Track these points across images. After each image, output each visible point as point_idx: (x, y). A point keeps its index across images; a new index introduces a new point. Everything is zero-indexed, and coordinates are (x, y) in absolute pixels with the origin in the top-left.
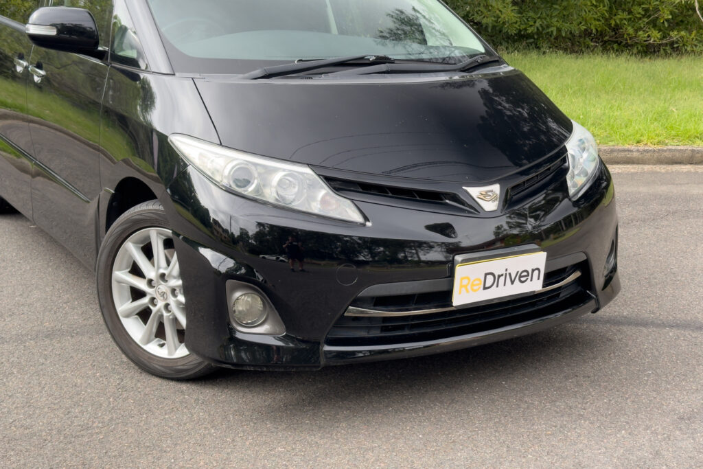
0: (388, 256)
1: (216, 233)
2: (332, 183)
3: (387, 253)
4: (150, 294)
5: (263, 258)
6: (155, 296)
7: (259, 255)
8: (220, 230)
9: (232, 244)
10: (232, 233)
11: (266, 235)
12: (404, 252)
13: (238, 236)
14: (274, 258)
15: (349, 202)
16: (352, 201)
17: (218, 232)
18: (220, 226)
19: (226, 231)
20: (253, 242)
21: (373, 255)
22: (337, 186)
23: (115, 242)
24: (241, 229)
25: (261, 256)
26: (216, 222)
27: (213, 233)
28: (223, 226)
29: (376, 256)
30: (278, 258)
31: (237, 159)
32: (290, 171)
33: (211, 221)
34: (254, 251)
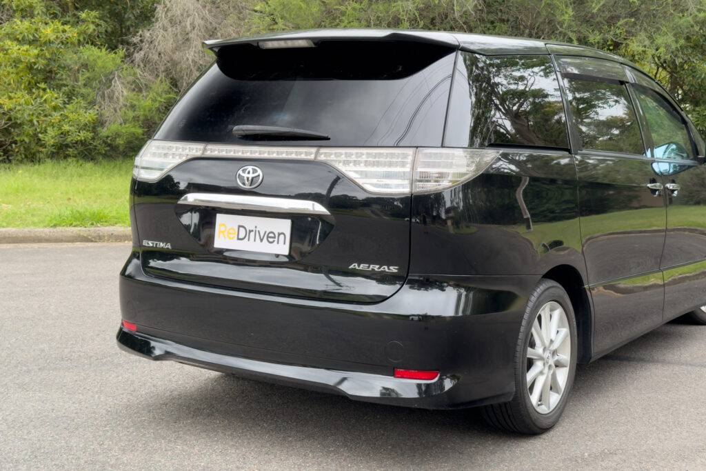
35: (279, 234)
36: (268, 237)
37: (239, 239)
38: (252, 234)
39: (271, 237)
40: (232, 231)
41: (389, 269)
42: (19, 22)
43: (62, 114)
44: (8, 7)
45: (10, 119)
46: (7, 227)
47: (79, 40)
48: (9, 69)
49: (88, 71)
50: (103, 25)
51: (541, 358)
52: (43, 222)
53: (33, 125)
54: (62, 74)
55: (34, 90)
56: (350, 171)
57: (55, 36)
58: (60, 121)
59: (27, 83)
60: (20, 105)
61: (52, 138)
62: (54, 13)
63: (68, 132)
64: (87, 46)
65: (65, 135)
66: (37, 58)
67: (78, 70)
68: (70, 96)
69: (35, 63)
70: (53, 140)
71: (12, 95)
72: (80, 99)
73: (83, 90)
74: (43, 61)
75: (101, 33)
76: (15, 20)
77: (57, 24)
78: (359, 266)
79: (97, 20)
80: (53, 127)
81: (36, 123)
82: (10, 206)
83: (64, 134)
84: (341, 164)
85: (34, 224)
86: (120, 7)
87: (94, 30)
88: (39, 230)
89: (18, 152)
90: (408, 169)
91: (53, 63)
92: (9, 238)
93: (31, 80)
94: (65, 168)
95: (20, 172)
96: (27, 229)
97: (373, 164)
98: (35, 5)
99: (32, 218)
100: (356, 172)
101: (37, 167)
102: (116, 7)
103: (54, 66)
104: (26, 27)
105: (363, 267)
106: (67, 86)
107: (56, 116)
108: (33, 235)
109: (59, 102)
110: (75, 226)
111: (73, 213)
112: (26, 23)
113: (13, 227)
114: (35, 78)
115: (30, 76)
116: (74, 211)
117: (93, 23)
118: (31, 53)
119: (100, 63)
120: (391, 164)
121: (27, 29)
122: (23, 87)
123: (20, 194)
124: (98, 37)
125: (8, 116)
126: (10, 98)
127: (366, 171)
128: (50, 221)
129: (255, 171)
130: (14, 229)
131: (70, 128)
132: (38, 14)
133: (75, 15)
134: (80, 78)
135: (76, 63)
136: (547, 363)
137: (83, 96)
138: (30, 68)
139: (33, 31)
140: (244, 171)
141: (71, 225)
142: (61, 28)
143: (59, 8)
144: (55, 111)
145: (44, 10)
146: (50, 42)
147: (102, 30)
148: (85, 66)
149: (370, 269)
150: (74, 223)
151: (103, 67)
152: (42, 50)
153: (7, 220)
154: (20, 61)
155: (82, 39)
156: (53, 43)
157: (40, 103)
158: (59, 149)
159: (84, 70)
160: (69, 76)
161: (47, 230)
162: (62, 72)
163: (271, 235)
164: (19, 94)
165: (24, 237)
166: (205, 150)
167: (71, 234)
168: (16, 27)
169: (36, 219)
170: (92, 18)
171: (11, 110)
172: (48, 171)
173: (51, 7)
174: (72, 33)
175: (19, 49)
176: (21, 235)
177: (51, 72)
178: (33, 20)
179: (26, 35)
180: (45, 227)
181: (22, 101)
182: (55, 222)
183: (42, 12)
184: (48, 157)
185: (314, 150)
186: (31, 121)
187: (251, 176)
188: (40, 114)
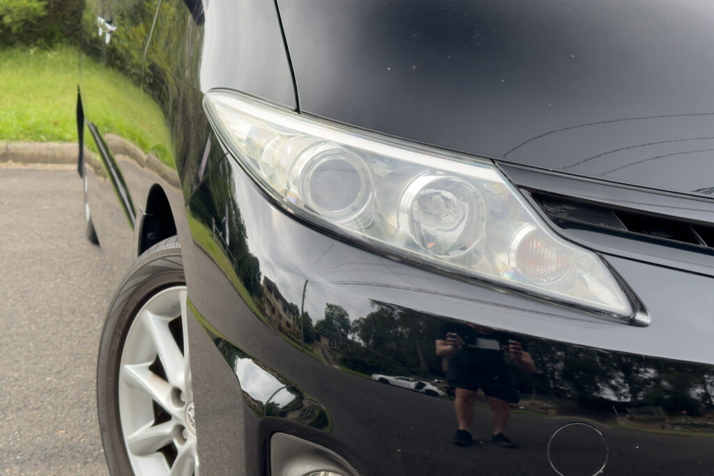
0: (667, 392)
1: (268, 311)
2: (550, 209)
3: (665, 384)
4: (177, 419)
5: (382, 380)
6: (184, 424)
7: (371, 374)
8: (279, 306)
9: (301, 341)
10: (306, 315)
11: (397, 324)
12: (704, 384)
13: (321, 323)
14: (412, 385)
15: (592, 257)
16: (601, 254)
17: (273, 310)
18: (278, 296)
19: (291, 309)
20: (357, 339)
21: (636, 385)
22: (564, 216)
23: (124, 310)
24: (330, 306)
25: (377, 377)
26: (271, 286)
27: (262, 310)
28: (285, 296)
29: (640, 390)
30: (420, 386)
31: (325, 142)
32: (449, 173)
33: (262, 283)
34: (358, 362)
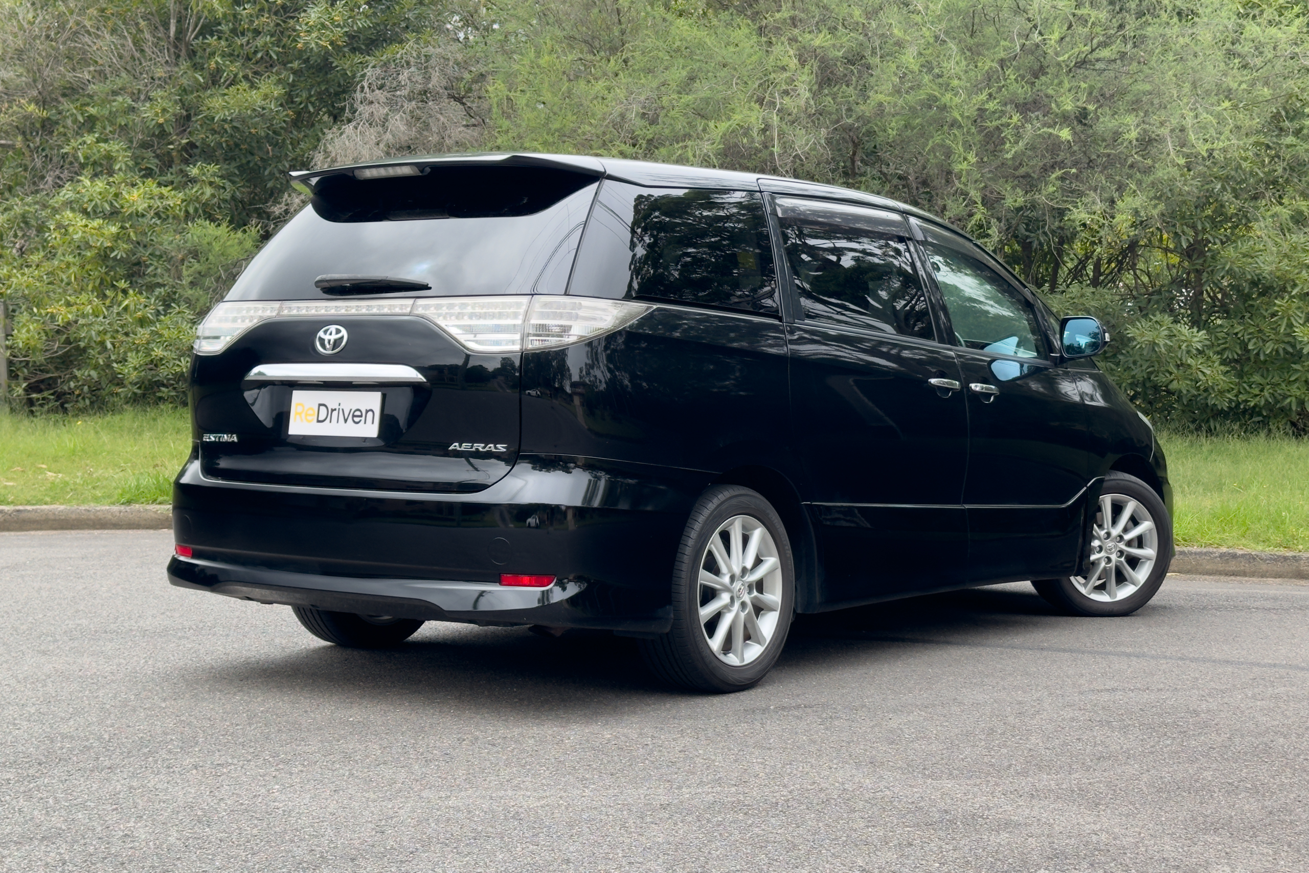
35: (367, 411)
36: (354, 416)
37: (319, 421)
38: (335, 413)
39: (357, 416)
40: (310, 412)
41: (496, 448)
42: (87, 182)
43: (152, 331)
44: (70, 159)
45: (68, 342)
46: (52, 503)
47: (187, 212)
48: (70, 259)
49: (199, 261)
50: (227, 186)
51: (727, 589)
52: (109, 497)
53: (105, 349)
54: (155, 268)
55: (108, 292)
56: (453, 326)
57: (146, 205)
58: (148, 343)
59: (98, 281)
60: (84, 316)
61: (135, 369)
62: (147, 169)
63: (161, 359)
64: (199, 221)
65: (156, 366)
66: (116, 241)
67: (183, 261)
68: (168, 302)
69: (112, 249)
70: (135, 373)
71: (71, 299)
72: (183, 307)
73: (189, 292)
74: (125, 246)
75: (225, 201)
76: (82, 178)
77: (151, 185)
78: (460, 446)
79: (217, 179)
80: (138, 351)
81: (109, 346)
82: (60, 475)
83: (155, 364)
84: (441, 318)
85: (96, 499)
86: (257, 158)
87: (213, 196)
88: (104, 508)
89: (79, 395)
90: (519, 322)
91: (141, 249)
92: (55, 520)
93: (103, 276)
94: (154, 420)
95: (79, 423)
96: (83, 508)
97: (480, 316)
98: (114, 154)
99: (93, 491)
100: (458, 326)
101: (108, 418)
102: (250, 158)
103: (143, 254)
104: (98, 190)
105: (465, 447)
106: (164, 285)
107: (143, 334)
108: (92, 517)
109: (149, 313)
110: (160, 503)
111: (158, 482)
112: (100, 185)
113: (62, 504)
114: (112, 273)
115: (104, 270)
116: (161, 479)
117: (211, 184)
118: (106, 232)
119: (217, 247)
120: (500, 315)
121: (100, 193)
122: (90, 287)
123: (77, 459)
124: (219, 207)
125: (65, 336)
126: (68, 304)
127: (470, 326)
128: (122, 495)
129: (338, 331)
130: (62, 507)
131: (165, 354)
132: (120, 169)
133: (181, 171)
134: (185, 273)
135: (179, 249)
136: (739, 597)
137: (188, 301)
138: (104, 256)
139: (110, 197)
140: (325, 332)
141: (154, 501)
142: (156, 191)
143: (156, 161)
144: (142, 327)
145: (131, 163)
146: (137, 216)
147: (227, 195)
148: (195, 254)
149: (474, 449)
150: (160, 499)
151: (223, 254)
152: (122, 227)
153: (52, 494)
154: (89, 247)
155: (191, 210)
156: (143, 216)
157: (118, 314)
158: (146, 389)
159: (192, 260)
160: (168, 270)
161: (115, 508)
162: (155, 263)
163: (358, 413)
164: (84, 297)
165: (78, 520)
166: (281, 309)
167: (154, 515)
168: (83, 191)
169: (98, 493)
170: (209, 175)
171: (69, 323)
172: (127, 424)
173: (143, 159)
174: (174, 199)
175: (86, 226)
176: (73, 516)
177: (138, 263)
178: (111, 179)
179: (99, 202)
180: (113, 504)
181: (89, 309)
182: (127, 496)
183: (127, 165)
184: (127, 403)
185: (410, 302)
186: (102, 343)
187: (334, 337)
188: (117, 331)
